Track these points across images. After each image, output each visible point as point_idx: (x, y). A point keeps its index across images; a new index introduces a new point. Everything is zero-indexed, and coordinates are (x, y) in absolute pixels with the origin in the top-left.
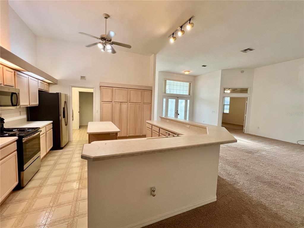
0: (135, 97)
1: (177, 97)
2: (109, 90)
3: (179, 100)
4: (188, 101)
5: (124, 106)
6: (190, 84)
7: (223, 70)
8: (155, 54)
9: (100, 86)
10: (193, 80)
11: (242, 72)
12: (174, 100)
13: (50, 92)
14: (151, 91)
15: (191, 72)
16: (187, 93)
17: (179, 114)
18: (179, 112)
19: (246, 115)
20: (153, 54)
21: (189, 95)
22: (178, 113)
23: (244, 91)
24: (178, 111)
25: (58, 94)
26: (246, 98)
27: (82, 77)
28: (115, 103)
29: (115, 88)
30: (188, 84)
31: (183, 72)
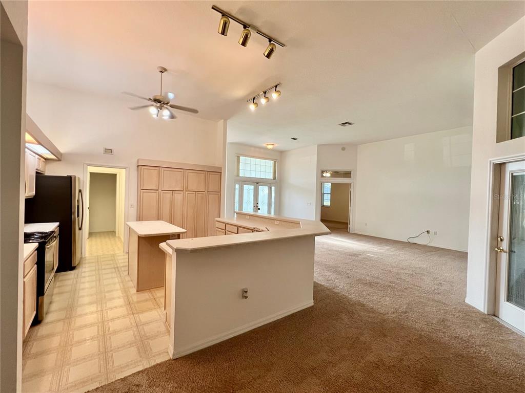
0: (195, 182)
1: (257, 183)
2: (154, 172)
3: (260, 187)
4: (273, 188)
5: (178, 197)
6: (275, 162)
7: (319, 146)
8: (225, 120)
9: (138, 166)
10: (278, 157)
11: (343, 149)
12: (252, 187)
13: (47, 174)
14: (220, 174)
15: (276, 145)
16: (271, 177)
17: (259, 209)
18: (260, 206)
19: (351, 208)
20: (223, 120)
21: (274, 179)
22: (258, 207)
23: (348, 174)
24: (259, 204)
26: (349, 184)
27: (108, 151)
28: (164, 193)
29: (163, 169)
30: (272, 162)
31: (264, 145)
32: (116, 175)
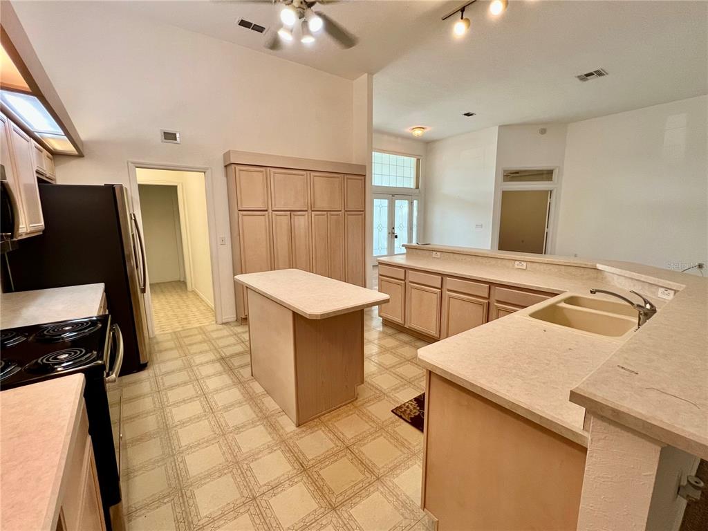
1: (393, 194)
2: (258, 177)
3: (396, 201)
4: (415, 202)
5: (301, 222)
6: (418, 160)
7: (500, 127)
8: (371, 74)
9: (226, 166)
10: (424, 150)
11: (543, 131)
12: (385, 202)
14: (363, 178)
15: (428, 129)
16: (412, 185)
17: (396, 237)
18: (397, 231)
19: (550, 231)
21: (417, 187)
22: (394, 233)
23: (547, 175)
24: (395, 229)
25: (110, 189)
26: (547, 192)
27: (169, 136)
28: (277, 215)
29: (273, 170)
30: (414, 160)
31: (408, 130)
32: (176, 187)
